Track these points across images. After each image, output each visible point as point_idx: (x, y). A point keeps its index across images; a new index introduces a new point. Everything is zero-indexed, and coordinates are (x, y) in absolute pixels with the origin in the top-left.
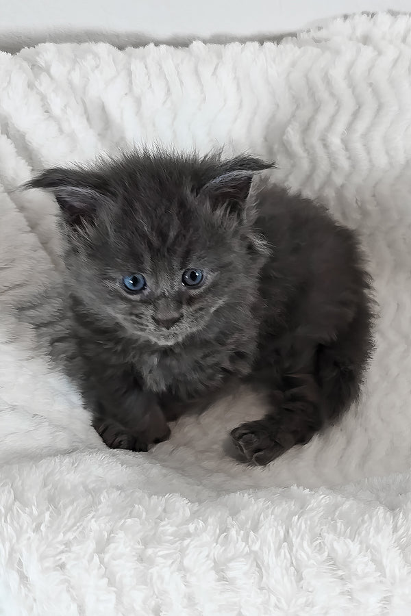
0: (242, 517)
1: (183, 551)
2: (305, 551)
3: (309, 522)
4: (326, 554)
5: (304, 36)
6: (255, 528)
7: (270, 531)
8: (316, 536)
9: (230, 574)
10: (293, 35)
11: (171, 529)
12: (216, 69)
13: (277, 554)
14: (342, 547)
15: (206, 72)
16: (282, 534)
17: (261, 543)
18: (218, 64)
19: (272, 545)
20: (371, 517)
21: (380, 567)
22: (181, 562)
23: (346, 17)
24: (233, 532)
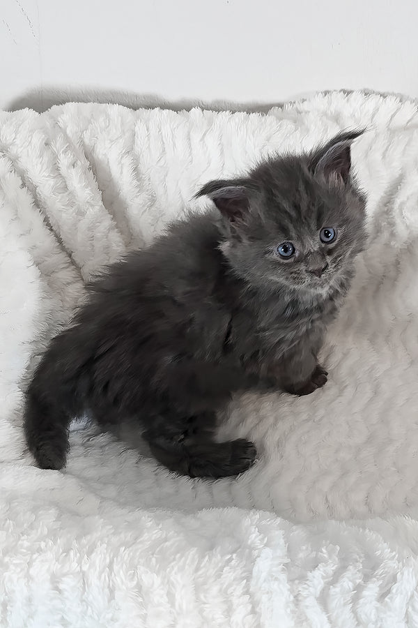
0: (84, 541)
1: (30, 564)
2: (120, 577)
3: (131, 554)
4: (135, 582)
5: (288, 108)
6: (90, 553)
7: (100, 557)
8: (133, 567)
9: (61, 586)
10: (281, 106)
11: (26, 544)
12: (205, 134)
13: (99, 577)
14: (149, 578)
15: (196, 138)
16: (108, 561)
17: (90, 566)
18: (207, 131)
19: (98, 568)
20: (181, 558)
21: (172, 601)
22: (28, 571)
23: (326, 93)
24: (72, 553)
